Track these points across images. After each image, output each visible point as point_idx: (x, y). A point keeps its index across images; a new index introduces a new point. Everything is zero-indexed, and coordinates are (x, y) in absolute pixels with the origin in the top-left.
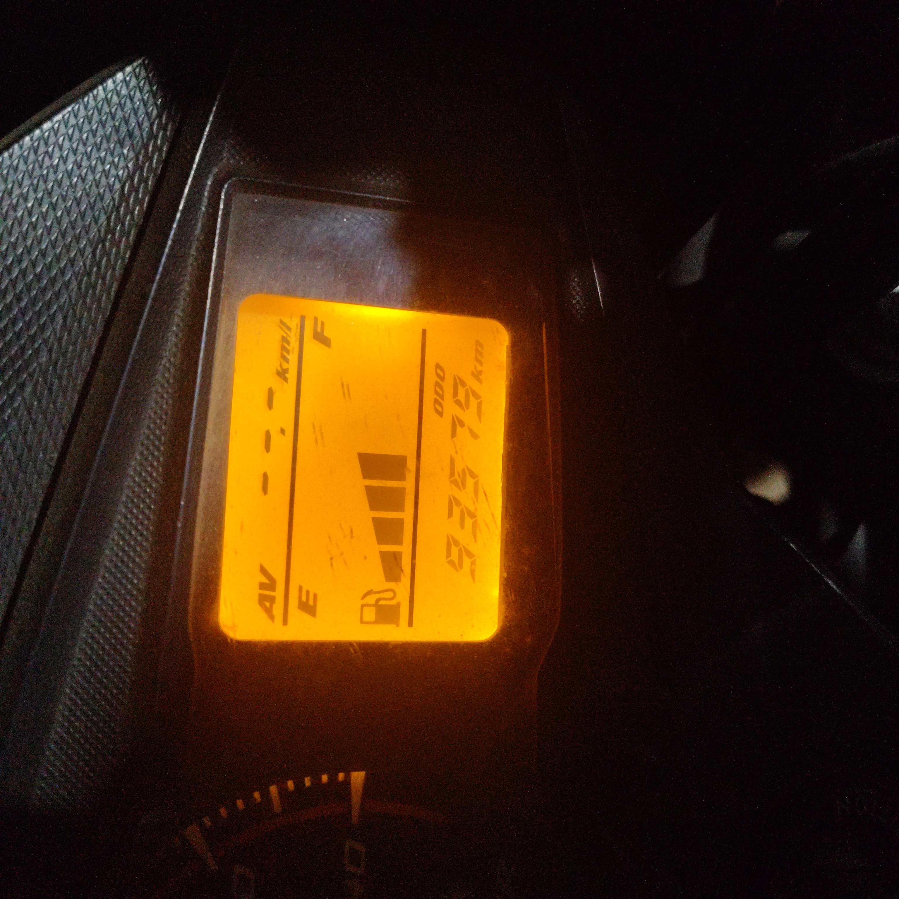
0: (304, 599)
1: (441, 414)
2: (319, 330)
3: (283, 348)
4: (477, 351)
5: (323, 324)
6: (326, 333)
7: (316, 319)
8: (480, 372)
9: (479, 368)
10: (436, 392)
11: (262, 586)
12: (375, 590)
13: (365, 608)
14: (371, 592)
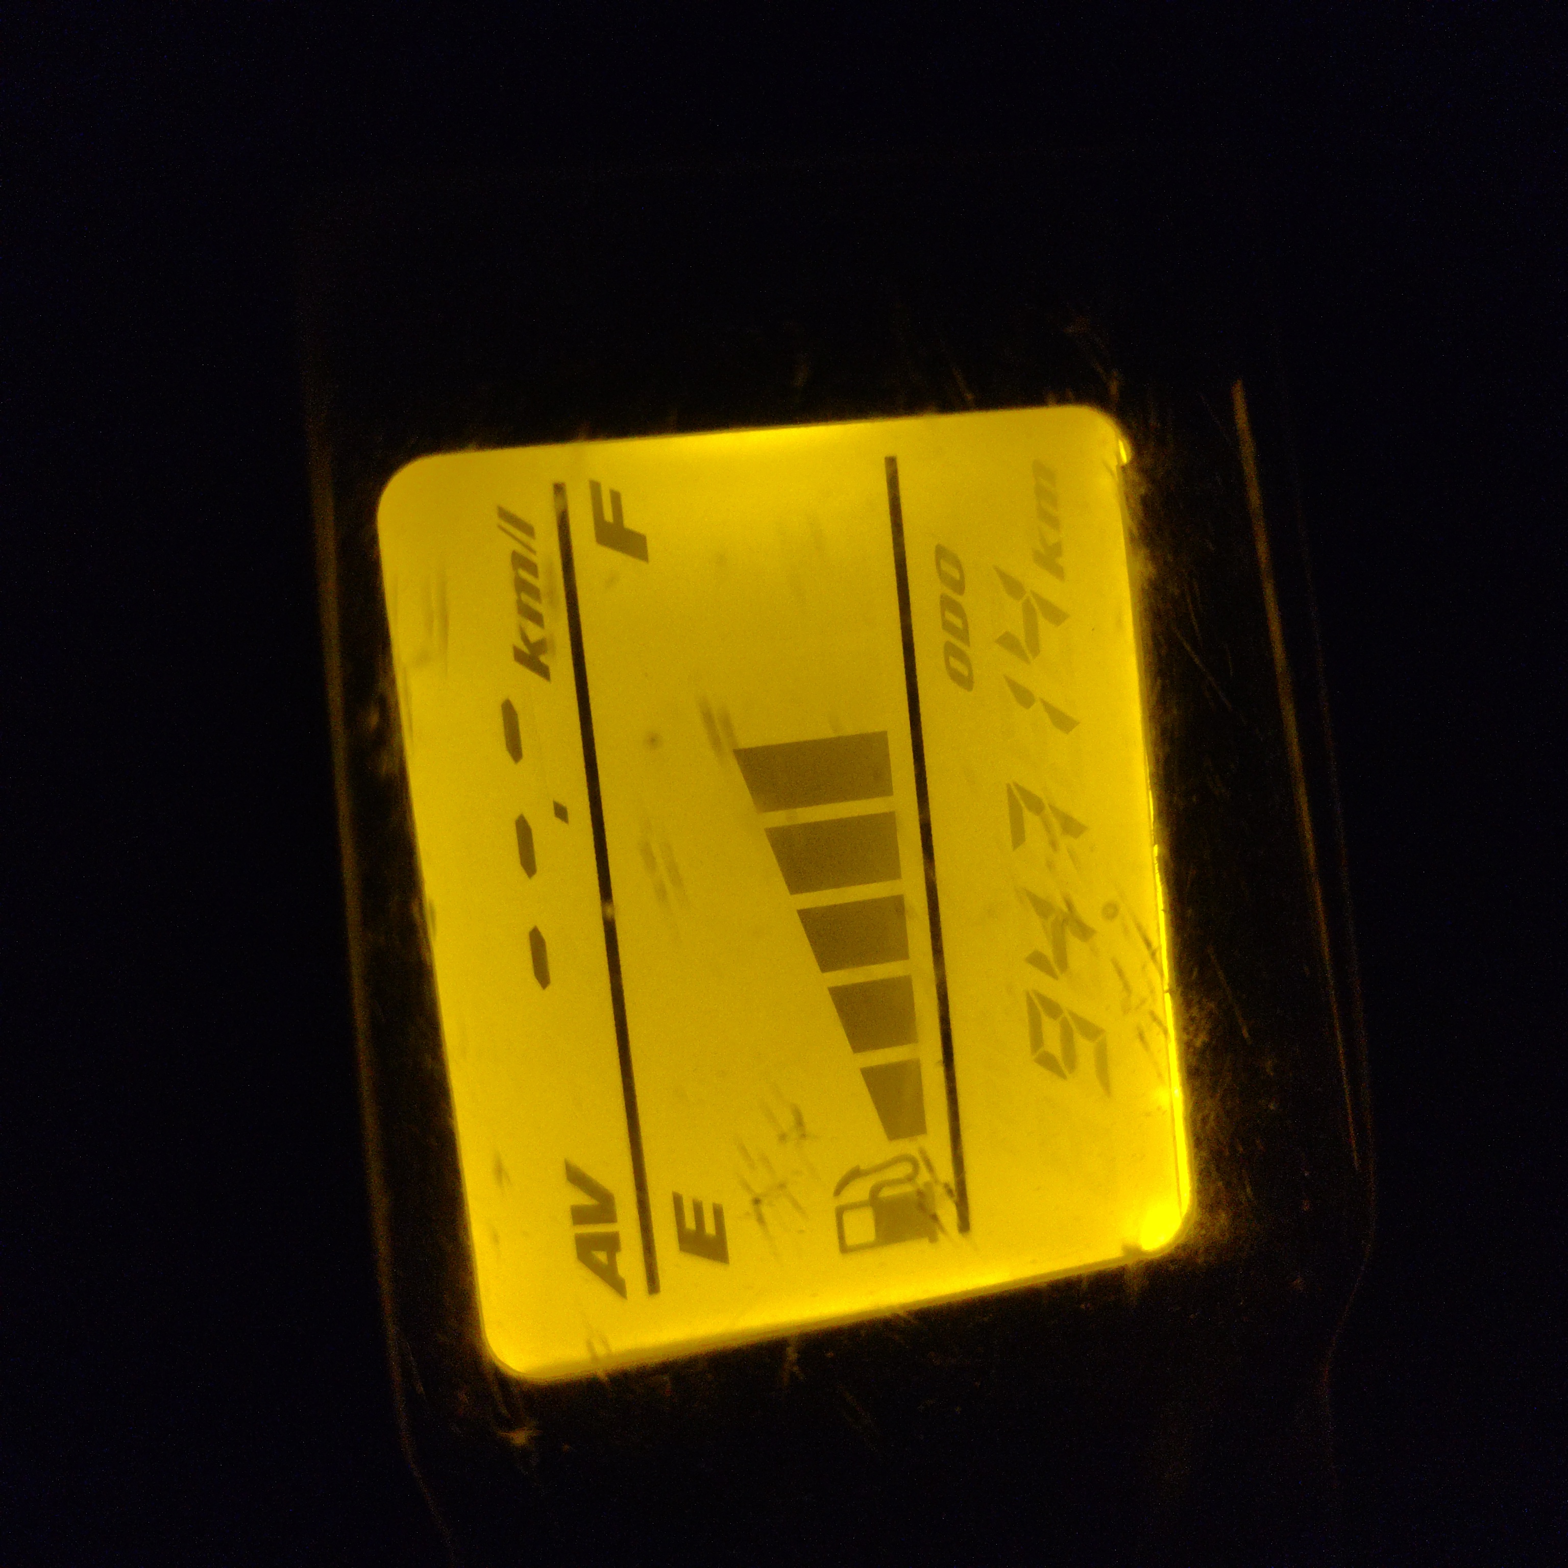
0: (690, 1224)
1: (965, 681)
2: (609, 516)
3: (521, 586)
4: (1040, 492)
5: (616, 498)
6: (632, 522)
7: (595, 488)
8: (1057, 550)
9: (1052, 539)
10: (948, 626)
11: (580, 1216)
12: (863, 1167)
13: (848, 1218)
14: (855, 1174)
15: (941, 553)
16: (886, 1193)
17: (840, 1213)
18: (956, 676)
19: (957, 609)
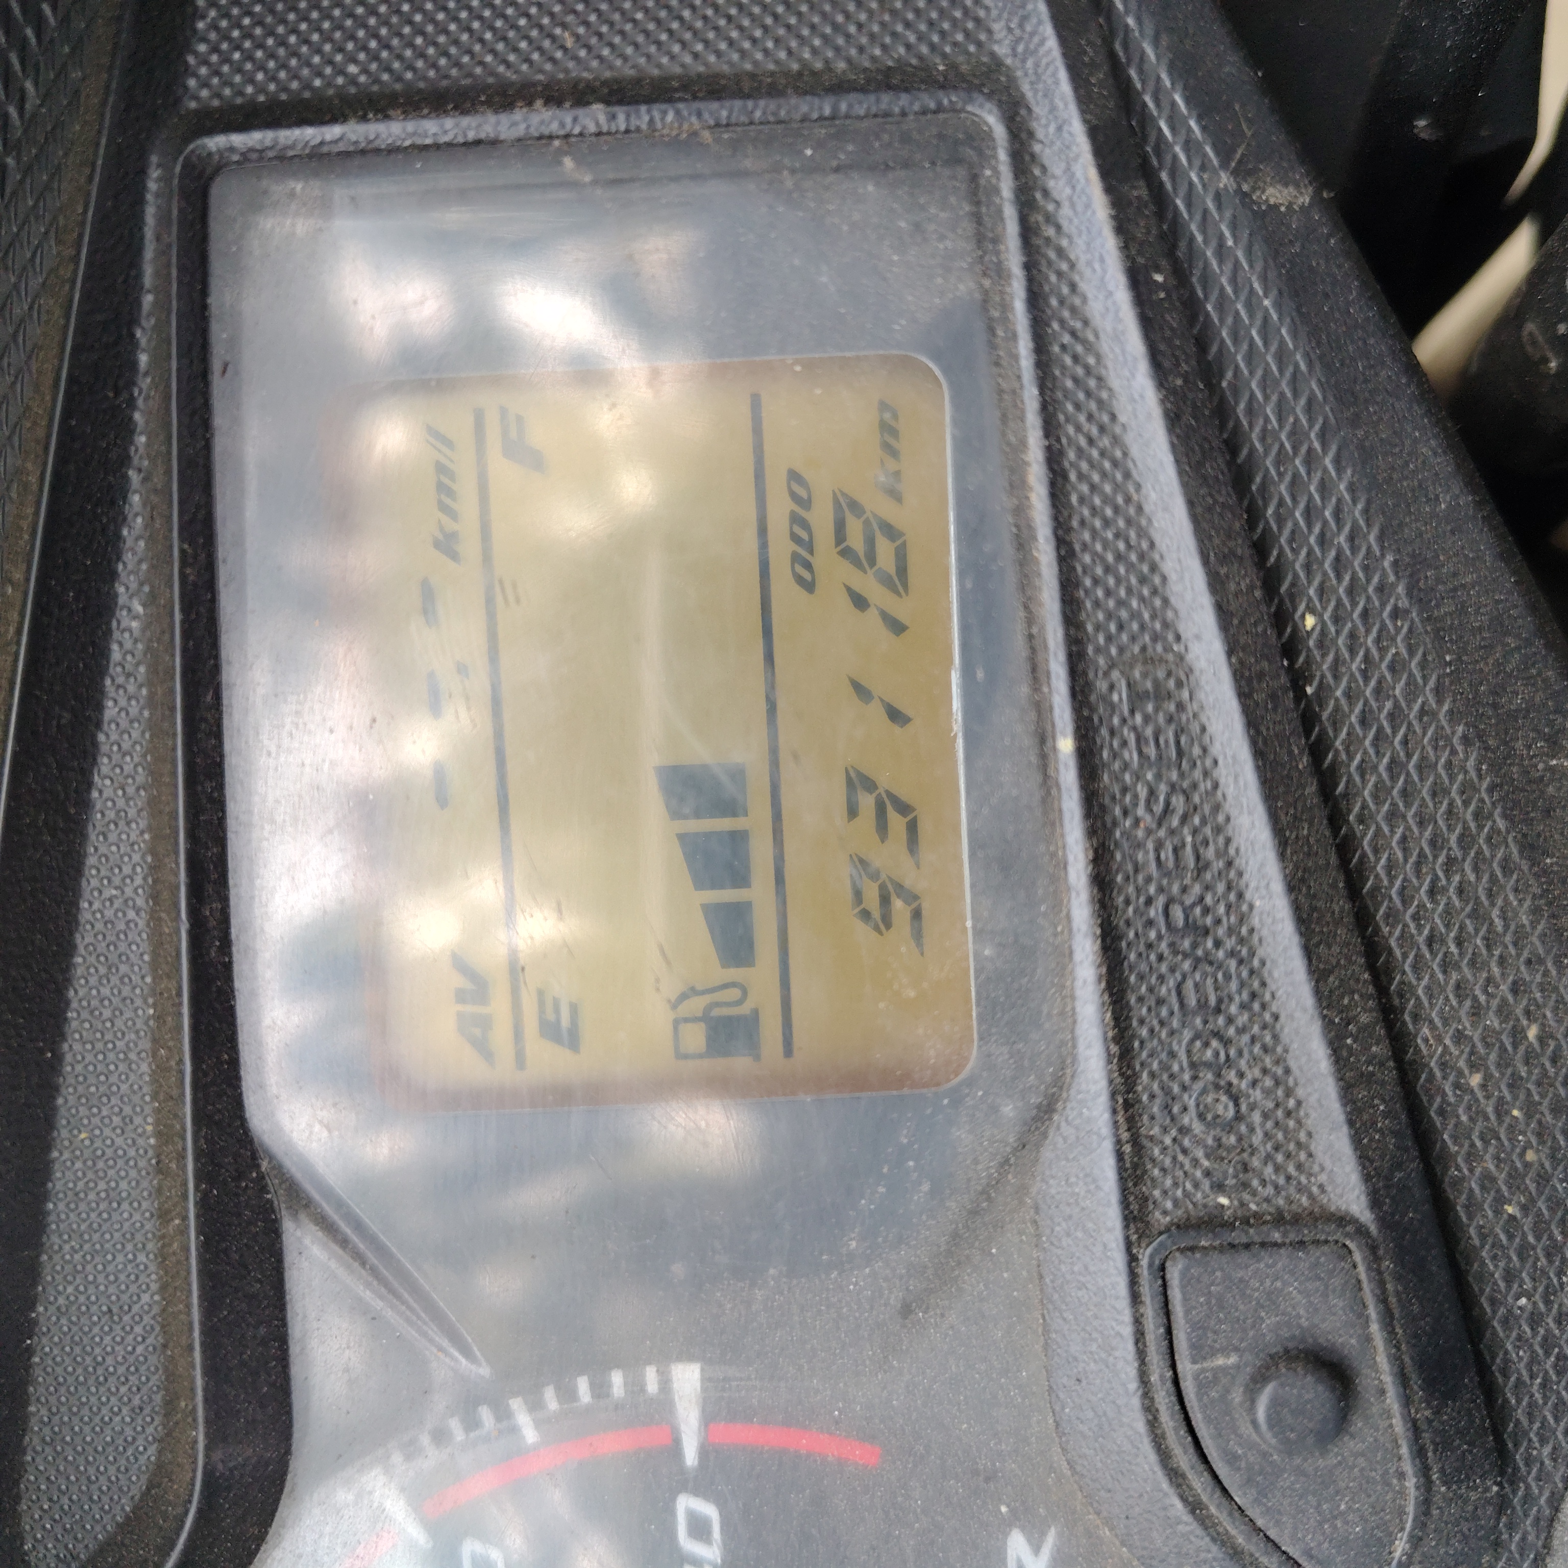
0: (550, 1015)
4: (884, 427)
6: (532, 439)
8: (898, 477)
9: (892, 468)
10: (795, 538)
11: (461, 996)
12: (699, 987)
13: (682, 1027)
14: (691, 992)
15: (794, 476)
16: (716, 1012)
17: (676, 1023)
18: (800, 580)
19: (805, 525)
